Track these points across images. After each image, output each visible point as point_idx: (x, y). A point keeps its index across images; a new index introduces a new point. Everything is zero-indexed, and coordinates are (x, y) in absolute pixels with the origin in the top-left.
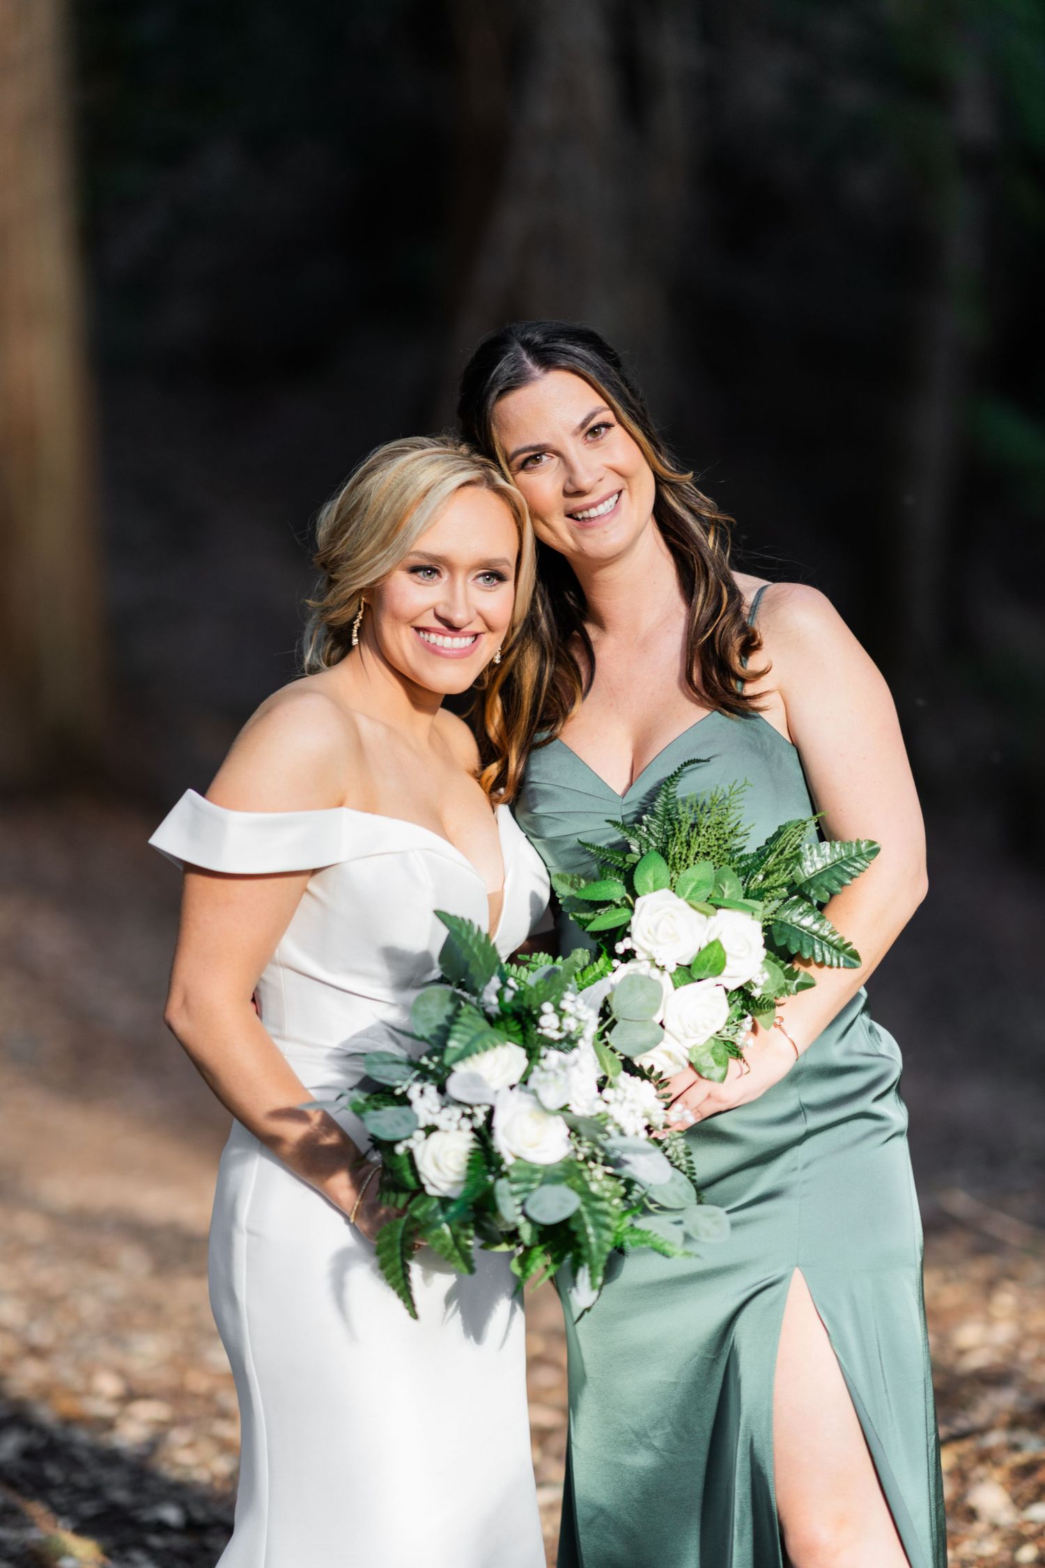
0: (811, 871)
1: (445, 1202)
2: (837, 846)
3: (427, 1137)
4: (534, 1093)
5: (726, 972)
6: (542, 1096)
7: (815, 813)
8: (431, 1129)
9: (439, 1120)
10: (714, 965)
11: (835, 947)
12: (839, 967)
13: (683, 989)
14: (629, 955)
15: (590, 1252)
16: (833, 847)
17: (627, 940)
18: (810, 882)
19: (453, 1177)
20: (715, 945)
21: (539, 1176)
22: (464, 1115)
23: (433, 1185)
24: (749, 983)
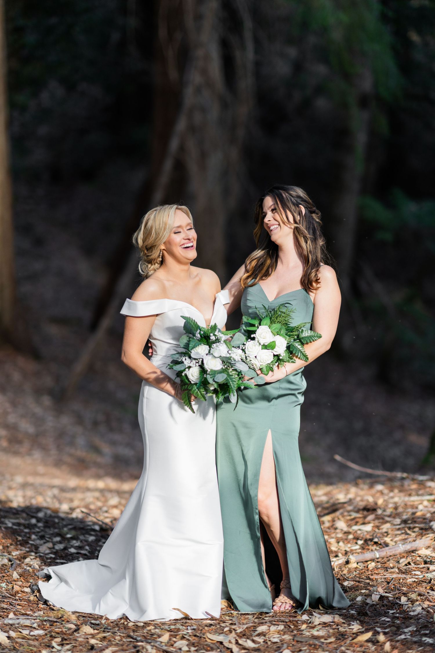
0: (304, 336)
1: (196, 384)
2: (312, 332)
3: (189, 370)
4: (212, 354)
5: (275, 350)
6: (214, 354)
7: (312, 322)
8: (189, 367)
9: (191, 365)
10: (272, 347)
11: (304, 355)
12: (303, 360)
13: (263, 350)
14: (253, 339)
15: (232, 387)
16: (311, 332)
17: (254, 334)
18: (303, 338)
19: (196, 377)
20: (274, 342)
21: (217, 373)
22: (196, 363)
23: (193, 381)
24: (280, 354)
